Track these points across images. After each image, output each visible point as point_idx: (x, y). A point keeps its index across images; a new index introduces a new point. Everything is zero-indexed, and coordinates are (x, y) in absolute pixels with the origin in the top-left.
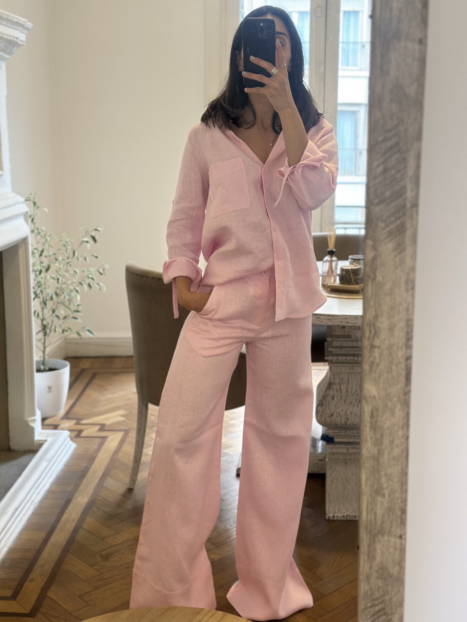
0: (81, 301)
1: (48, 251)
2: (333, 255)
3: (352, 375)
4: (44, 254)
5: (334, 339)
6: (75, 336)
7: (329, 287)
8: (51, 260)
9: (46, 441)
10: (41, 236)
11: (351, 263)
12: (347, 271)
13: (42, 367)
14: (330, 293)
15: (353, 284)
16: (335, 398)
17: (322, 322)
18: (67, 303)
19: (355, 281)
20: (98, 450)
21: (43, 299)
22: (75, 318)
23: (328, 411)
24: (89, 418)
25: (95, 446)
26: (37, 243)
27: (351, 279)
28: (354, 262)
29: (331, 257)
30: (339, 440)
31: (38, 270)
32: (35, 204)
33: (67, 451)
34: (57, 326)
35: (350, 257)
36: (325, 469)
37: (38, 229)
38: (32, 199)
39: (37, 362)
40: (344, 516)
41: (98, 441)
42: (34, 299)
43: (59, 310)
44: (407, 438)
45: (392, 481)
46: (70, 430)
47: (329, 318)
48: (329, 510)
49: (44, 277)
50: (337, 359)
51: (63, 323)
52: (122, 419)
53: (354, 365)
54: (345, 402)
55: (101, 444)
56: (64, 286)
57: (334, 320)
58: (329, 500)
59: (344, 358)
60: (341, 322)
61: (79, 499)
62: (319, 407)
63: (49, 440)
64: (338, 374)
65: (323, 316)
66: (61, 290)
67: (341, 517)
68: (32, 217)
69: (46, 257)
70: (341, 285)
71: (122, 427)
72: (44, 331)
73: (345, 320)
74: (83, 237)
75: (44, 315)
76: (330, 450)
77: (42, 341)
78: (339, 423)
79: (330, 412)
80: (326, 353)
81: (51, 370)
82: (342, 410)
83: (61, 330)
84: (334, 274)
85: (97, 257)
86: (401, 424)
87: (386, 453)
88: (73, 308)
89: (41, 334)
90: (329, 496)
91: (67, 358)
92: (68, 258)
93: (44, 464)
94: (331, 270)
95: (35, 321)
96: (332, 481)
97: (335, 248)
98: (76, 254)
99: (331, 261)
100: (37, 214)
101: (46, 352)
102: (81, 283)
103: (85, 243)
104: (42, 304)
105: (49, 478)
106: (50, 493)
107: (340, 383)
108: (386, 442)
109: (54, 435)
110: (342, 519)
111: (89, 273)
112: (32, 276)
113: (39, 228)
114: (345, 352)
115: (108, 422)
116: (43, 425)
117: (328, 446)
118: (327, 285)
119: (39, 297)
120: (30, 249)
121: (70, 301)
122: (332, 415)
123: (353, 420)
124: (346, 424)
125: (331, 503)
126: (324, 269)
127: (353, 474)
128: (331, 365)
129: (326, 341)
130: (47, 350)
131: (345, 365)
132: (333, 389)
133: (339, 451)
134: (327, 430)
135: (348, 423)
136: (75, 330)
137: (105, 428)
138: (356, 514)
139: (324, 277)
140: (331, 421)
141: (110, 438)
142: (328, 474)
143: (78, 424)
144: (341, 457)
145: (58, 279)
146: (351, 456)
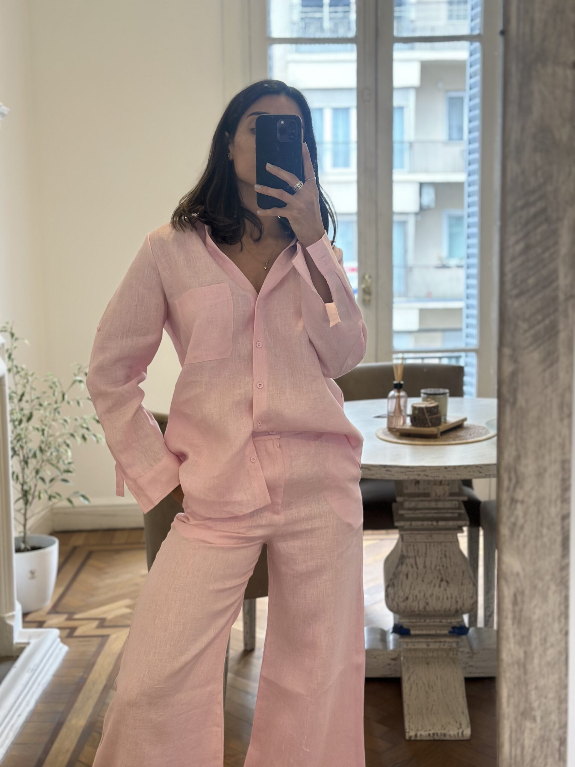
0: (72, 458)
1: (30, 394)
2: (401, 390)
3: (430, 546)
4: (24, 399)
5: (406, 498)
6: (66, 503)
7: (398, 430)
8: (34, 406)
9: (28, 644)
10: (21, 376)
11: (424, 400)
12: (421, 409)
13: (23, 546)
14: (399, 439)
15: (429, 427)
16: (410, 575)
17: (393, 475)
18: (54, 462)
19: (431, 422)
20: (97, 653)
21: (24, 456)
22: (65, 481)
23: (401, 594)
24: (83, 611)
25: (93, 649)
26: (16, 385)
27: (426, 420)
28: (428, 398)
29: (399, 392)
30: (417, 632)
31: (17, 420)
32: (12, 335)
33: (57, 657)
34: (42, 491)
35: (423, 391)
36: (401, 672)
37: (17, 367)
38: (9, 330)
39: (17, 539)
40: (429, 735)
41: (97, 641)
42: (12, 457)
43: (44, 471)
44: (567, 634)
45: (546, 697)
46: (60, 628)
47: (403, 470)
48: (409, 726)
49: (24, 429)
50: (411, 525)
51: (50, 487)
52: (128, 611)
53: (433, 532)
54: (423, 581)
55: (102, 646)
56: (51, 439)
58: (409, 714)
59: (420, 523)
60: (419, 475)
61: (74, 722)
62: (390, 589)
63: (33, 642)
64: (412, 544)
65: (396, 469)
66: (46, 445)
67: (426, 736)
68: (9, 351)
69: (27, 402)
70: (413, 428)
72: (25, 498)
73: (422, 473)
74: (75, 375)
75: (25, 477)
76: (405, 646)
77: (23, 511)
78: (416, 609)
79: (404, 594)
80: (395, 518)
81: (34, 549)
82: (420, 592)
83: (47, 497)
84: (403, 414)
86: (557, 614)
87: (536, 655)
88: (62, 467)
89: (21, 502)
90: (408, 708)
91: (54, 533)
92: (56, 402)
93: (26, 676)
94: (399, 410)
95: (14, 487)
96: (411, 688)
97: (403, 380)
98: (66, 397)
99: (399, 398)
100: (15, 348)
101: (28, 526)
102: (72, 435)
103: (77, 384)
104: (23, 463)
105: (34, 693)
106: (34, 714)
107: (415, 557)
108: (536, 640)
109: (39, 635)
110: (428, 738)
111: (82, 421)
112: (10, 426)
113: (19, 366)
114: (421, 516)
115: (109, 616)
116: (24, 622)
117: (402, 640)
118: (395, 428)
119: (18, 455)
120: (8, 392)
121: (59, 458)
122: (407, 598)
123: (434, 605)
124: (425, 611)
125: (412, 717)
126: (389, 407)
127: (437, 678)
128: (402, 533)
129: (395, 501)
130: (29, 524)
131: (421, 532)
132: (407, 565)
133: (418, 646)
134: (400, 619)
135: (428, 609)
136: (65, 496)
137: (106, 624)
138: (446, 732)
139: (390, 418)
140: (406, 607)
141: (113, 637)
142: (405, 678)
143: (69, 619)
144: (421, 654)
145: (43, 430)
146: (433, 652)
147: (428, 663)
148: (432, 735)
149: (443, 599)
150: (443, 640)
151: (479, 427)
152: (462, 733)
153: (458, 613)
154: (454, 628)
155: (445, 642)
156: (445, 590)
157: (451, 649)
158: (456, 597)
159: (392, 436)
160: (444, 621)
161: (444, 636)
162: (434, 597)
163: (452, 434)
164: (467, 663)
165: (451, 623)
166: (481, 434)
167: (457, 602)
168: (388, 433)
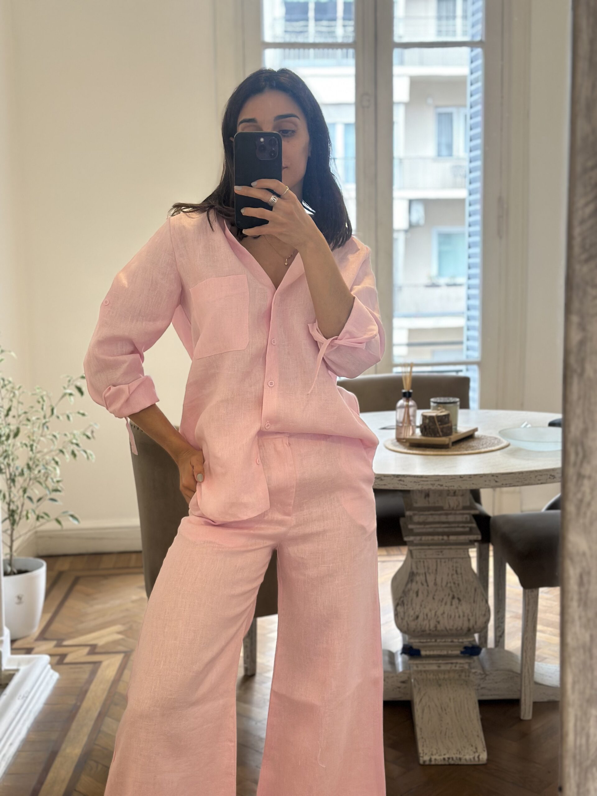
0: (60, 477)
1: (17, 410)
2: (410, 399)
3: (441, 562)
4: (11, 413)
5: (416, 512)
6: (55, 525)
7: (407, 440)
8: (21, 421)
9: (17, 670)
10: (7, 390)
11: (435, 409)
12: (431, 418)
13: (10, 569)
14: (410, 449)
15: (440, 436)
16: (420, 593)
17: (406, 485)
18: (42, 480)
19: (442, 431)
20: (90, 681)
21: (11, 475)
22: (53, 500)
23: (411, 613)
24: (73, 637)
25: (86, 676)
26: (3, 399)
27: (437, 429)
28: (438, 406)
29: (408, 400)
30: (428, 653)
31: (4, 435)
33: (47, 684)
34: (30, 511)
35: (432, 400)
36: (412, 695)
37: (3, 380)
40: (444, 759)
41: (89, 668)
43: (32, 489)
46: (51, 655)
47: (415, 479)
48: (423, 750)
49: (12, 445)
50: (421, 540)
51: (38, 506)
52: (120, 637)
53: (444, 547)
54: (434, 598)
55: (93, 673)
56: (38, 456)
57: (422, 483)
58: (422, 738)
59: (430, 538)
60: (433, 485)
61: (68, 751)
62: (399, 608)
63: (23, 668)
64: (422, 560)
65: (408, 478)
66: (34, 463)
67: (441, 761)
69: (14, 417)
70: (424, 438)
71: (121, 648)
72: (11, 518)
73: (437, 483)
74: (65, 388)
75: (12, 495)
76: (415, 668)
77: (9, 532)
78: (427, 628)
79: (414, 613)
80: (404, 533)
81: (20, 572)
82: (430, 610)
83: (34, 517)
84: (413, 424)
85: (83, 415)
88: (51, 485)
89: (8, 522)
90: (421, 731)
91: (41, 556)
92: (45, 417)
93: (17, 703)
94: (408, 420)
96: (423, 711)
97: (412, 388)
98: (55, 411)
99: (408, 407)
100: (2, 360)
101: (14, 548)
102: (61, 451)
103: (67, 397)
104: (9, 482)
105: (25, 721)
107: (425, 574)
109: (29, 661)
110: (443, 763)
111: (72, 436)
113: (6, 378)
114: (431, 530)
115: (101, 642)
116: (13, 649)
117: (411, 662)
118: (404, 439)
119: (5, 473)
121: (47, 476)
122: (417, 617)
123: (446, 624)
124: (436, 630)
125: (425, 741)
126: (398, 417)
127: (450, 699)
128: (411, 548)
129: (403, 516)
130: (16, 545)
131: (431, 547)
132: (417, 582)
133: (428, 668)
134: (410, 639)
135: (439, 628)
136: (53, 516)
137: (97, 650)
138: (461, 756)
139: (398, 428)
140: (416, 625)
141: (105, 664)
142: (416, 700)
143: (59, 645)
144: (431, 676)
145: (32, 446)
146: (444, 674)
147: (440, 685)
148: (447, 759)
149: (455, 616)
150: (454, 661)
151: (490, 437)
152: (478, 757)
153: (470, 632)
154: (466, 648)
155: (457, 663)
156: (457, 608)
157: (462, 671)
158: (468, 615)
159: (401, 446)
160: (455, 640)
161: (456, 657)
162: (445, 616)
163: (464, 445)
164: (479, 685)
165: (462, 642)
166: (493, 445)
167: (469, 620)
168: (397, 443)
